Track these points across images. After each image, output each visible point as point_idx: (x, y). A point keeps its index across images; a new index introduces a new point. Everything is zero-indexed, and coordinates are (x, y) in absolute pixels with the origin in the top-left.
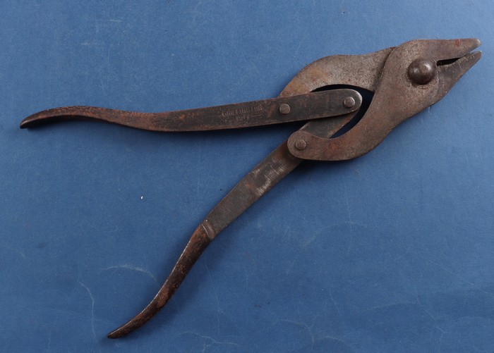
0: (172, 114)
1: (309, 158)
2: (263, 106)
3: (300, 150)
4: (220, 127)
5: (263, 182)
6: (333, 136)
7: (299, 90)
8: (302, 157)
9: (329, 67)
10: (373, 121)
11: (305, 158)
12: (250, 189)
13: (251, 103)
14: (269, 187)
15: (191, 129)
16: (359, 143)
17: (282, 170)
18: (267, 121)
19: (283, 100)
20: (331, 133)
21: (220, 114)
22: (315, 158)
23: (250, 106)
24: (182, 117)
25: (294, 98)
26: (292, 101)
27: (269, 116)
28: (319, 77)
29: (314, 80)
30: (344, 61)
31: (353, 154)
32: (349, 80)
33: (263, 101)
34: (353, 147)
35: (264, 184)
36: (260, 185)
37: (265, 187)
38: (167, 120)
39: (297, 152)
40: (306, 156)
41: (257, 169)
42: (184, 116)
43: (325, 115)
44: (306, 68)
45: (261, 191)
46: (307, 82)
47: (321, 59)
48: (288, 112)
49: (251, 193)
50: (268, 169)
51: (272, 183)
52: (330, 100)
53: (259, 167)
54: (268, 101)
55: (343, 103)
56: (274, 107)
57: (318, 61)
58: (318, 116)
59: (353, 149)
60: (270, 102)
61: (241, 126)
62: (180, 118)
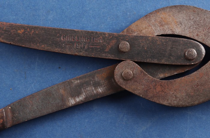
0: (11, 26)
1: (130, 91)
2: (104, 38)
3: (124, 80)
4: (57, 50)
5: (79, 94)
6: (162, 79)
7: (144, 31)
8: (124, 87)
9: (181, 17)
10: (206, 78)
11: (127, 89)
12: (63, 95)
13: (92, 33)
14: (81, 101)
15: (27, 46)
16: (184, 94)
17: (100, 90)
18: (104, 55)
19: (124, 38)
20: (162, 76)
21: (59, 37)
22: (136, 92)
23: (91, 35)
24: (20, 32)
25: (136, 38)
26: (133, 41)
27: (107, 50)
28: (167, 24)
29: (162, 25)
30: (198, 14)
31: (175, 102)
32: (197, 35)
33: (104, 34)
34: (178, 96)
35: (78, 96)
36: (73, 96)
37: (78, 100)
38: (6, 31)
39: (121, 80)
40: (129, 87)
41: (77, 79)
42: (22, 31)
43: (163, 62)
44: (157, 11)
45: (72, 102)
46: (154, 25)
47: (175, 6)
48: (127, 50)
49: (62, 100)
50: (88, 84)
51: (85, 98)
52: (172, 48)
53: (80, 79)
54: (110, 35)
55: (185, 54)
56: (114, 42)
57: (171, 7)
58: (156, 61)
59: (176, 98)
60: (112, 37)
61: (77, 54)
62: (19, 32)
